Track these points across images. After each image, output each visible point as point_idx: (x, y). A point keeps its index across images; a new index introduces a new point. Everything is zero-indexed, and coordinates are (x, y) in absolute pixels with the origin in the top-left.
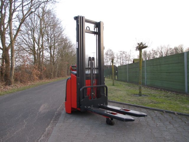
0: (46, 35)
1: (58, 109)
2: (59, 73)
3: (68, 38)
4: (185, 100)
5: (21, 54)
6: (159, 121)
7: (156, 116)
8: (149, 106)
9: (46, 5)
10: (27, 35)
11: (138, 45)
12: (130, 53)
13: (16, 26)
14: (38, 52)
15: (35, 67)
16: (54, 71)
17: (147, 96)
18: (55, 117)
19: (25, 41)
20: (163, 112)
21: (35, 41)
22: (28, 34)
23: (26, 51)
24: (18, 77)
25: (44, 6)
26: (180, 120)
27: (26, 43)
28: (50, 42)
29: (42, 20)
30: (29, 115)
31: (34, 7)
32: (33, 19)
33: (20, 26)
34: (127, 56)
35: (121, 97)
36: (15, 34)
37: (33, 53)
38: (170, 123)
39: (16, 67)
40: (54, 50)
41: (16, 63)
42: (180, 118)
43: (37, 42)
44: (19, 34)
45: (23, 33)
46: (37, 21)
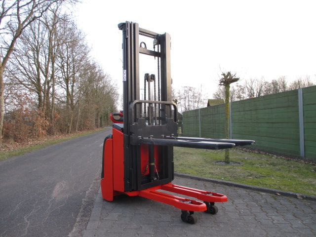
0: (59, 59)
1: (87, 192)
2: (83, 123)
3: (96, 64)
4: (304, 171)
5: (16, 91)
6: (275, 213)
7: (266, 203)
8: (248, 182)
9: (60, 7)
10: (25, 58)
11: (223, 77)
12: (200, 89)
13: (6, 41)
14: (45, 88)
15: (40, 114)
16: (73, 120)
17: (239, 163)
18: (84, 209)
19: (21, 68)
20: (277, 194)
21: (41, 68)
22: (28, 56)
23: (24, 85)
24: (11, 132)
25: (56, 8)
26: (310, 211)
27: (24, 71)
28: (66, 70)
29: (52, 32)
30: (34, 205)
31: (39, 9)
32: (37, 30)
33: (14, 41)
34: (196, 95)
35: (195, 166)
36: (4, 56)
37: (37, 89)
38: (295, 216)
39: (7, 114)
40: (73, 83)
41: (7, 107)
42: (309, 206)
43: (44, 71)
44: (11, 56)
45: (18, 54)
46: (43, 35)
